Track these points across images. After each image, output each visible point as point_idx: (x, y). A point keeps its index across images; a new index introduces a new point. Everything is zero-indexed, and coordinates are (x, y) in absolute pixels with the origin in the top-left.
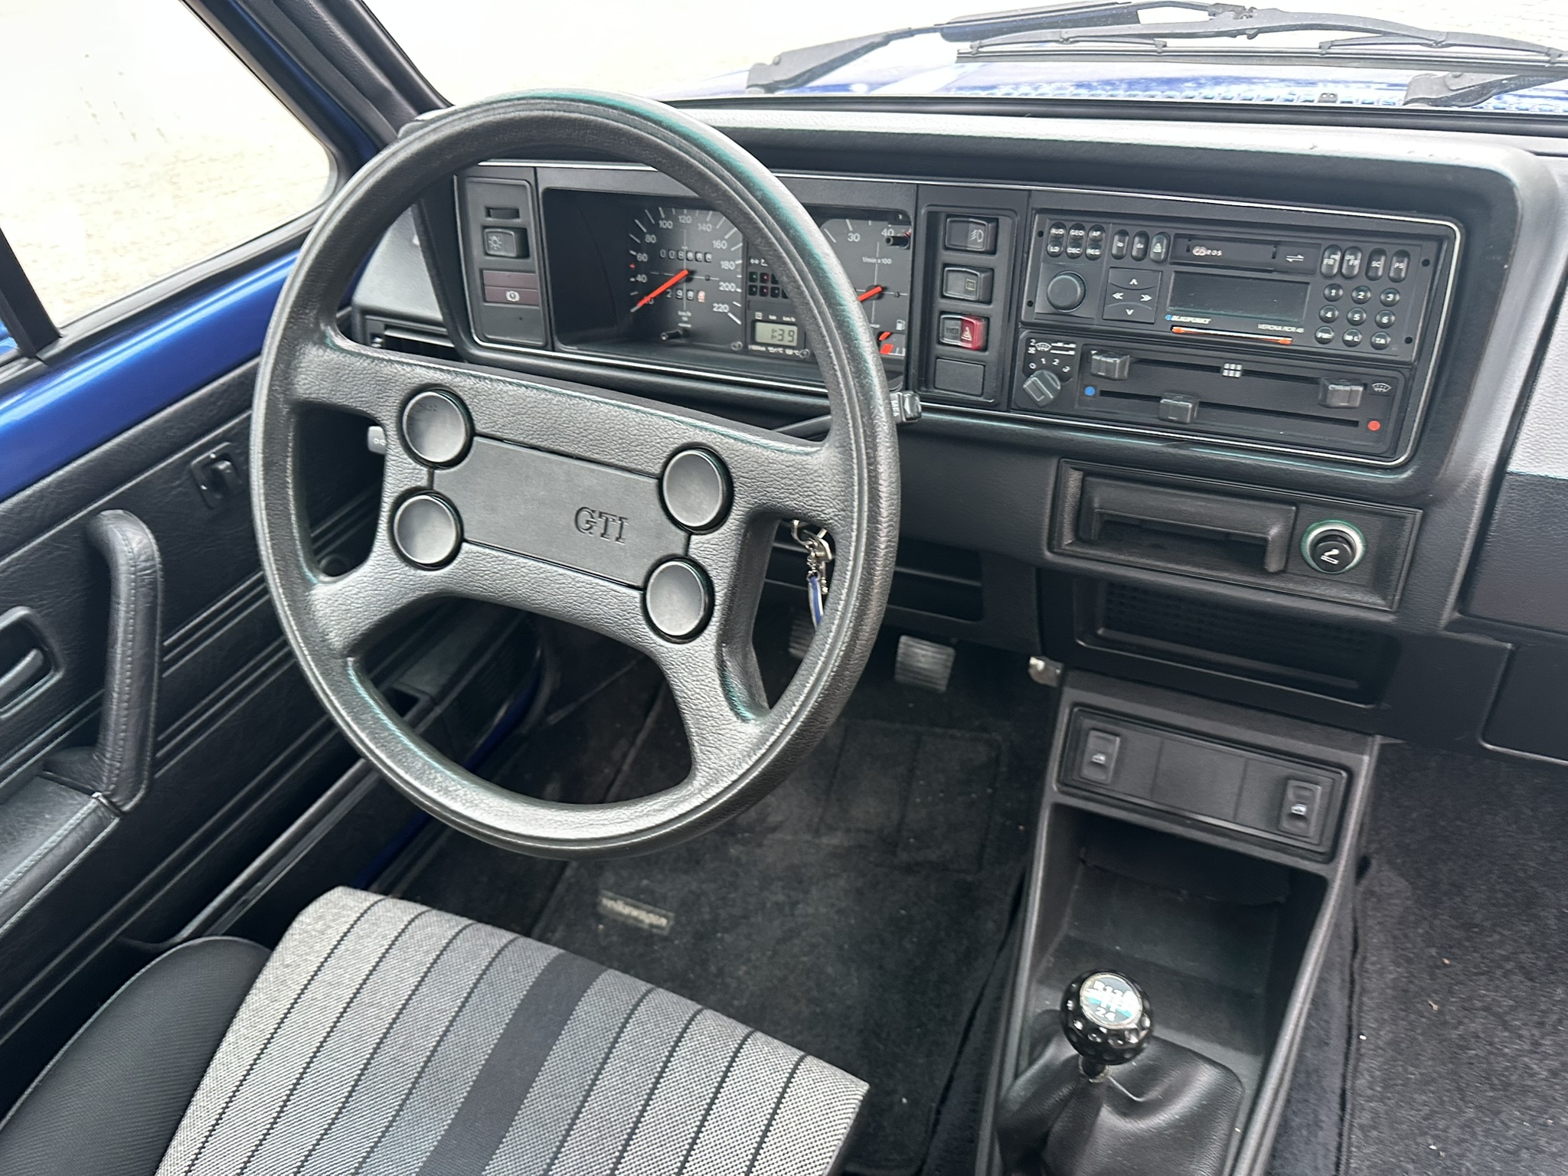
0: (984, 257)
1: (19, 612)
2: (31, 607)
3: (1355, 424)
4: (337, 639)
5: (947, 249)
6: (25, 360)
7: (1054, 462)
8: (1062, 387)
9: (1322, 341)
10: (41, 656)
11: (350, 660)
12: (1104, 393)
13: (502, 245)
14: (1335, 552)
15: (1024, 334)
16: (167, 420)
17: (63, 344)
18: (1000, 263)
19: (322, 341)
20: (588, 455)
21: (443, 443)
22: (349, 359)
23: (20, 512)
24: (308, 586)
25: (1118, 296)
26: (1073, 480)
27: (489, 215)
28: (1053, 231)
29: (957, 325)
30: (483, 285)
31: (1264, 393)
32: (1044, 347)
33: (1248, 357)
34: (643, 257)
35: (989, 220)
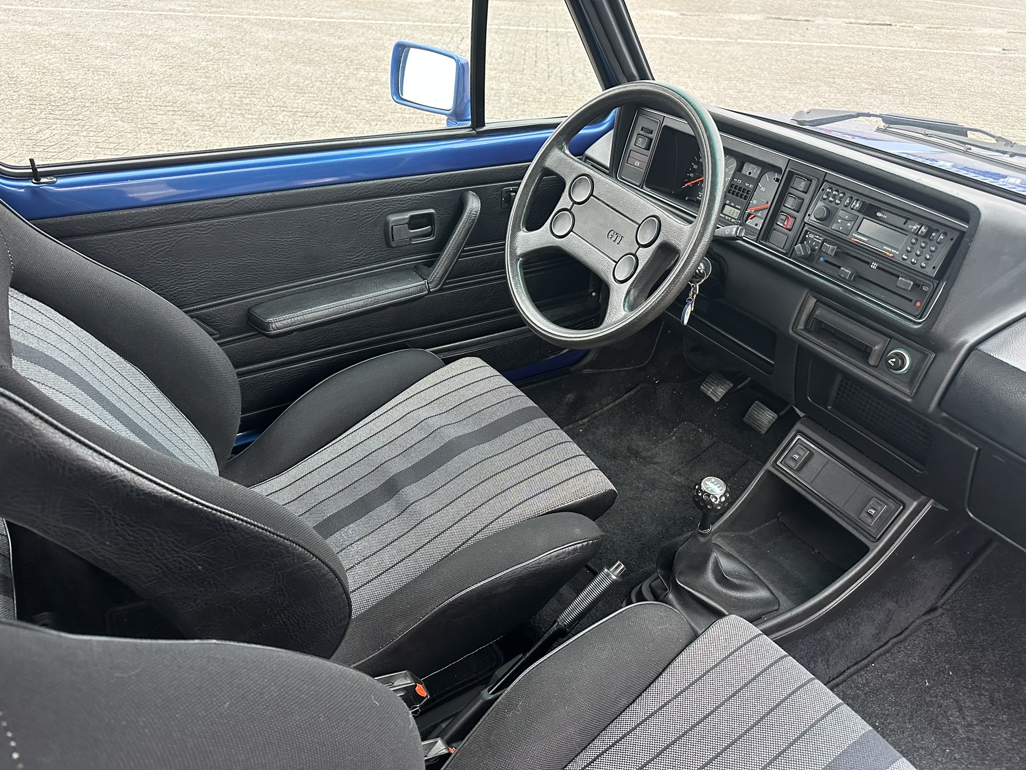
0: (800, 193)
1: (432, 211)
2: (436, 211)
3: (911, 301)
4: (519, 252)
5: (792, 187)
6: (471, 129)
7: (806, 291)
8: (811, 253)
9: (904, 259)
10: (431, 229)
11: (521, 259)
12: (826, 261)
13: (642, 142)
14: (894, 360)
15: (806, 228)
16: (503, 169)
17: (485, 128)
18: (806, 198)
19: (561, 149)
20: (622, 212)
21: (581, 194)
22: (566, 157)
23: (447, 178)
24: (519, 230)
25: (839, 221)
26: (812, 301)
27: (642, 130)
28: (828, 190)
29: (784, 218)
30: (629, 157)
31: (883, 278)
32: (812, 236)
33: (881, 261)
34: (695, 167)
35: (808, 180)
